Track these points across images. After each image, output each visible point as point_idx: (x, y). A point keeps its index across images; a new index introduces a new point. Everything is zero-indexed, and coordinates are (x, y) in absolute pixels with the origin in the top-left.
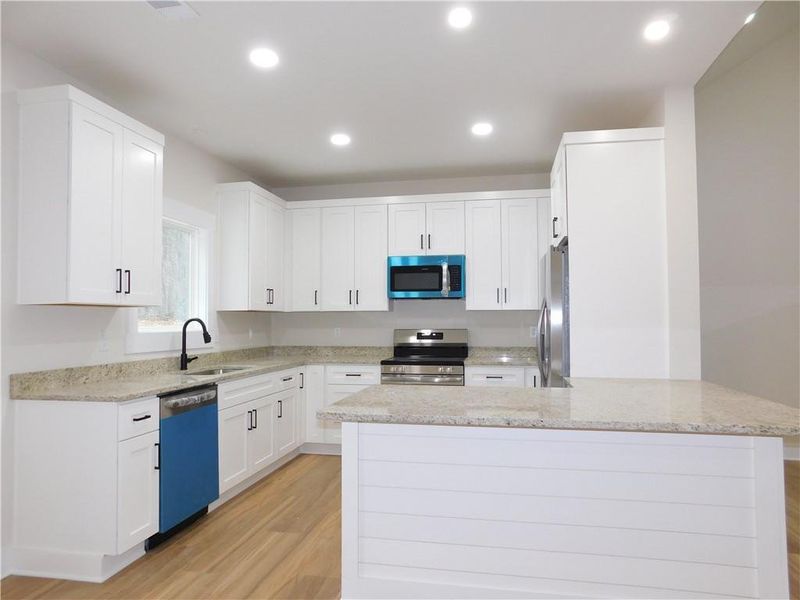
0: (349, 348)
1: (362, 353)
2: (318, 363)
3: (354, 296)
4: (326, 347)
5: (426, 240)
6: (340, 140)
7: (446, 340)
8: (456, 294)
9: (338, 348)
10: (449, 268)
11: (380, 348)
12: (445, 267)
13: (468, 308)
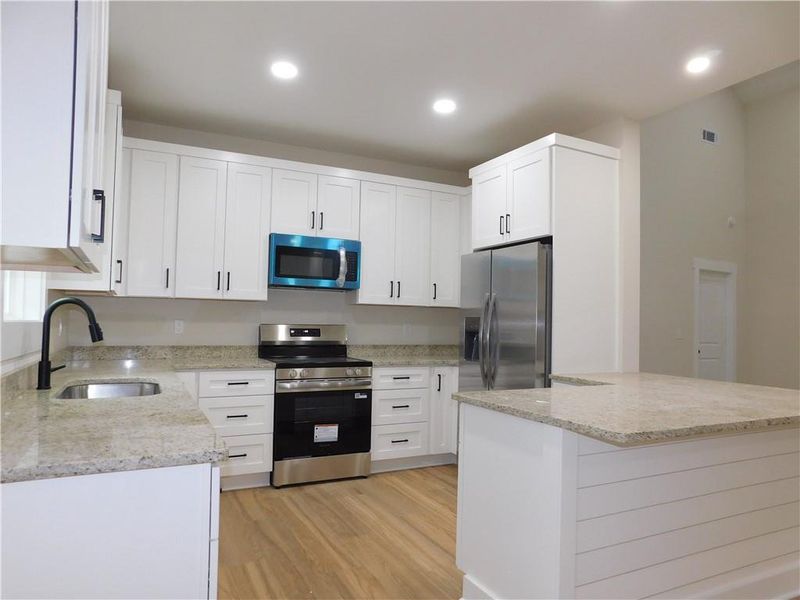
0: (198, 347)
1: (216, 353)
2: (190, 369)
3: (223, 280)
4: (162, 348)
5: (318, 219)
6: (284, 70)
7: (323, 338)
8: (351, 284)
9: (180, 348)
10: (347, 253)
11: (240, 348)
12: (342, 253)
13: (360, 301)
